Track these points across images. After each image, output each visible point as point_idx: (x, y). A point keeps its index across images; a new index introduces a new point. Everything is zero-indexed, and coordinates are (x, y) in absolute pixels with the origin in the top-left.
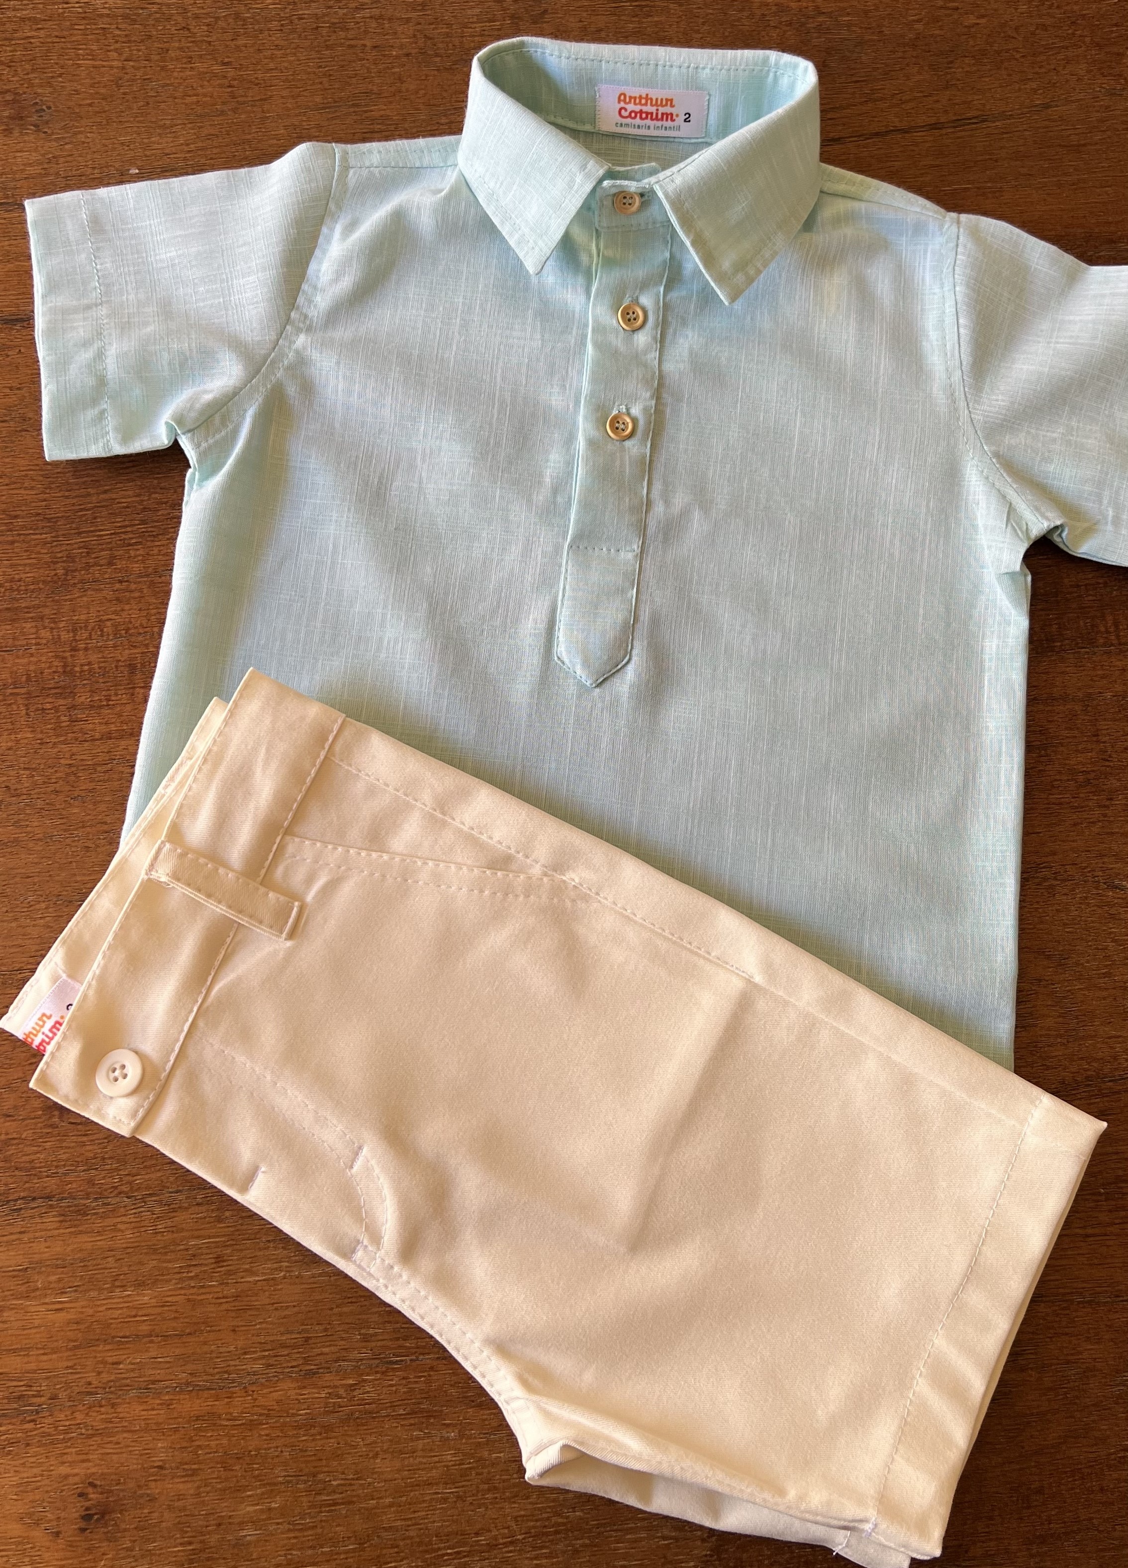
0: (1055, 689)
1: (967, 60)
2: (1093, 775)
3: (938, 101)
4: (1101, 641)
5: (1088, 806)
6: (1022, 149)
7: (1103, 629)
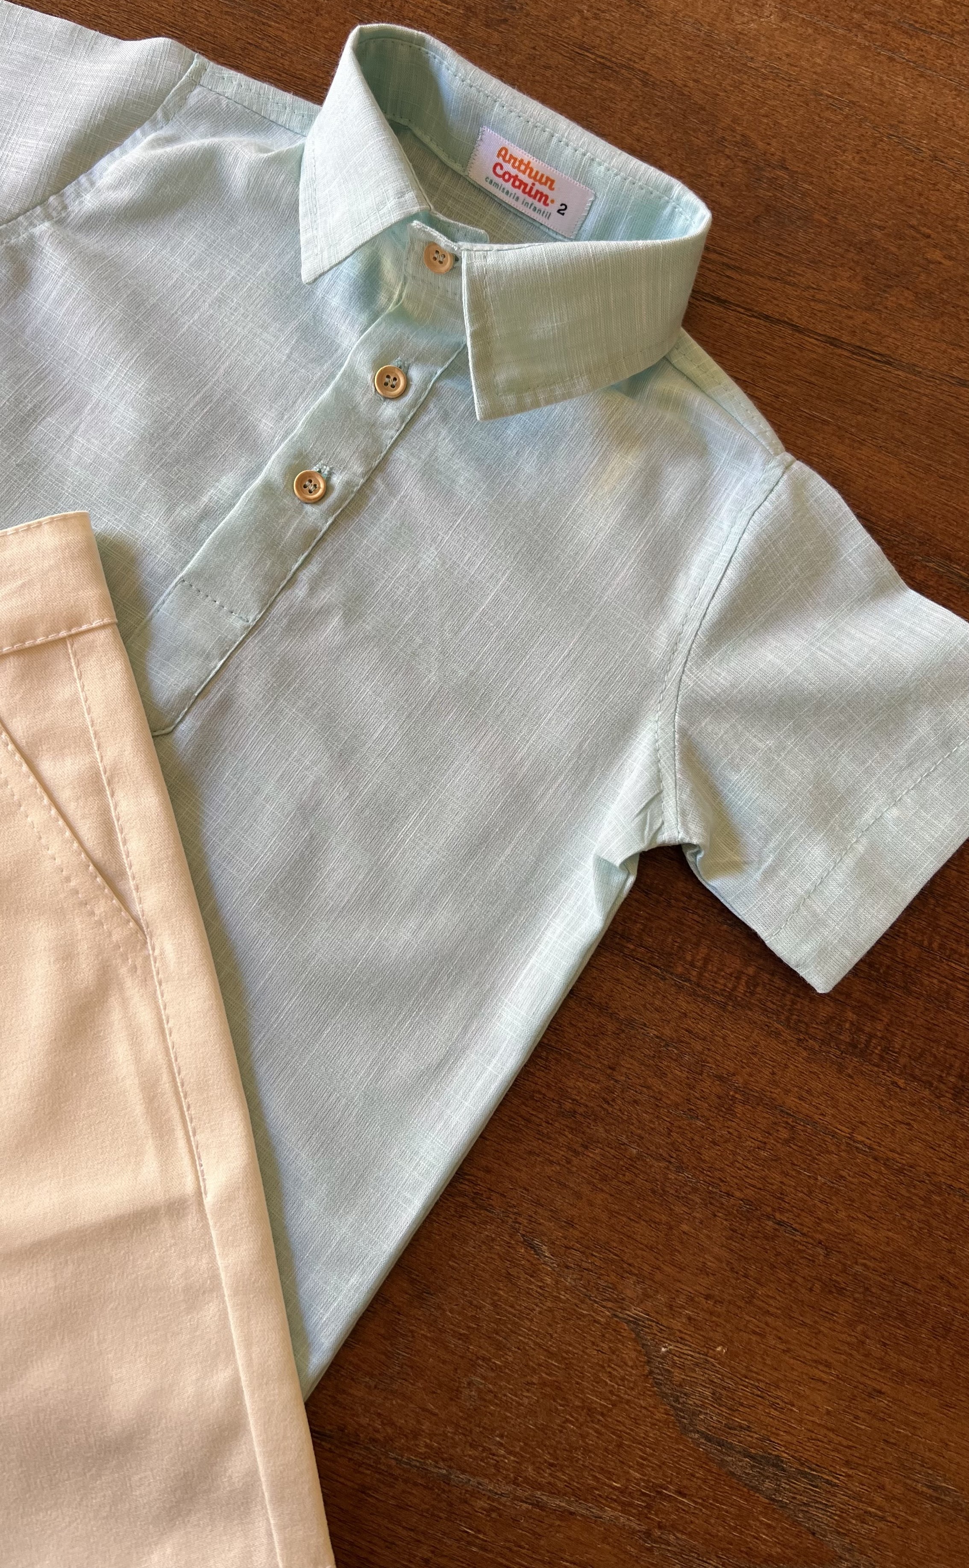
0: (598, 993)
1: (907, 293)
2: (581, 1110)
3: (851, 318)
4: (680, 970)
5: (557, 1140)
6: (911, 412)
7: (689, 958)
